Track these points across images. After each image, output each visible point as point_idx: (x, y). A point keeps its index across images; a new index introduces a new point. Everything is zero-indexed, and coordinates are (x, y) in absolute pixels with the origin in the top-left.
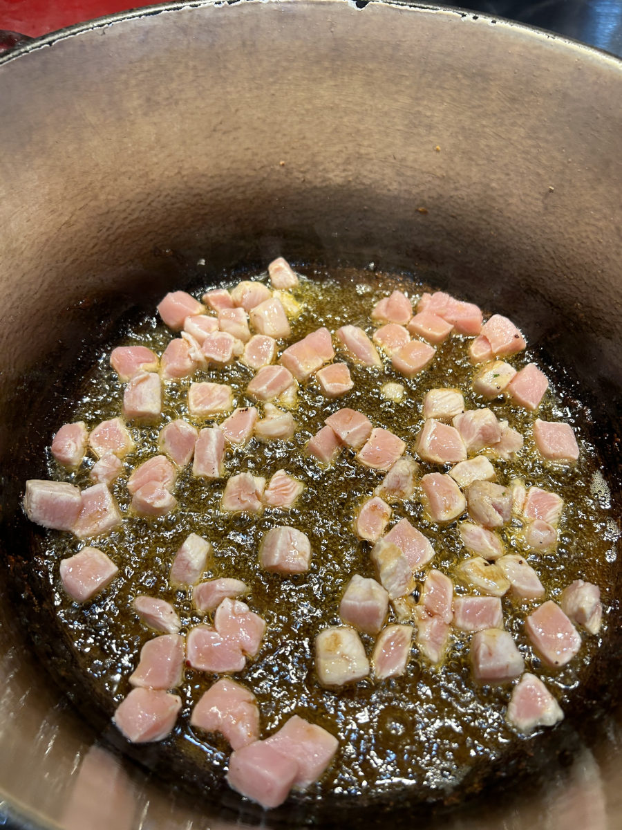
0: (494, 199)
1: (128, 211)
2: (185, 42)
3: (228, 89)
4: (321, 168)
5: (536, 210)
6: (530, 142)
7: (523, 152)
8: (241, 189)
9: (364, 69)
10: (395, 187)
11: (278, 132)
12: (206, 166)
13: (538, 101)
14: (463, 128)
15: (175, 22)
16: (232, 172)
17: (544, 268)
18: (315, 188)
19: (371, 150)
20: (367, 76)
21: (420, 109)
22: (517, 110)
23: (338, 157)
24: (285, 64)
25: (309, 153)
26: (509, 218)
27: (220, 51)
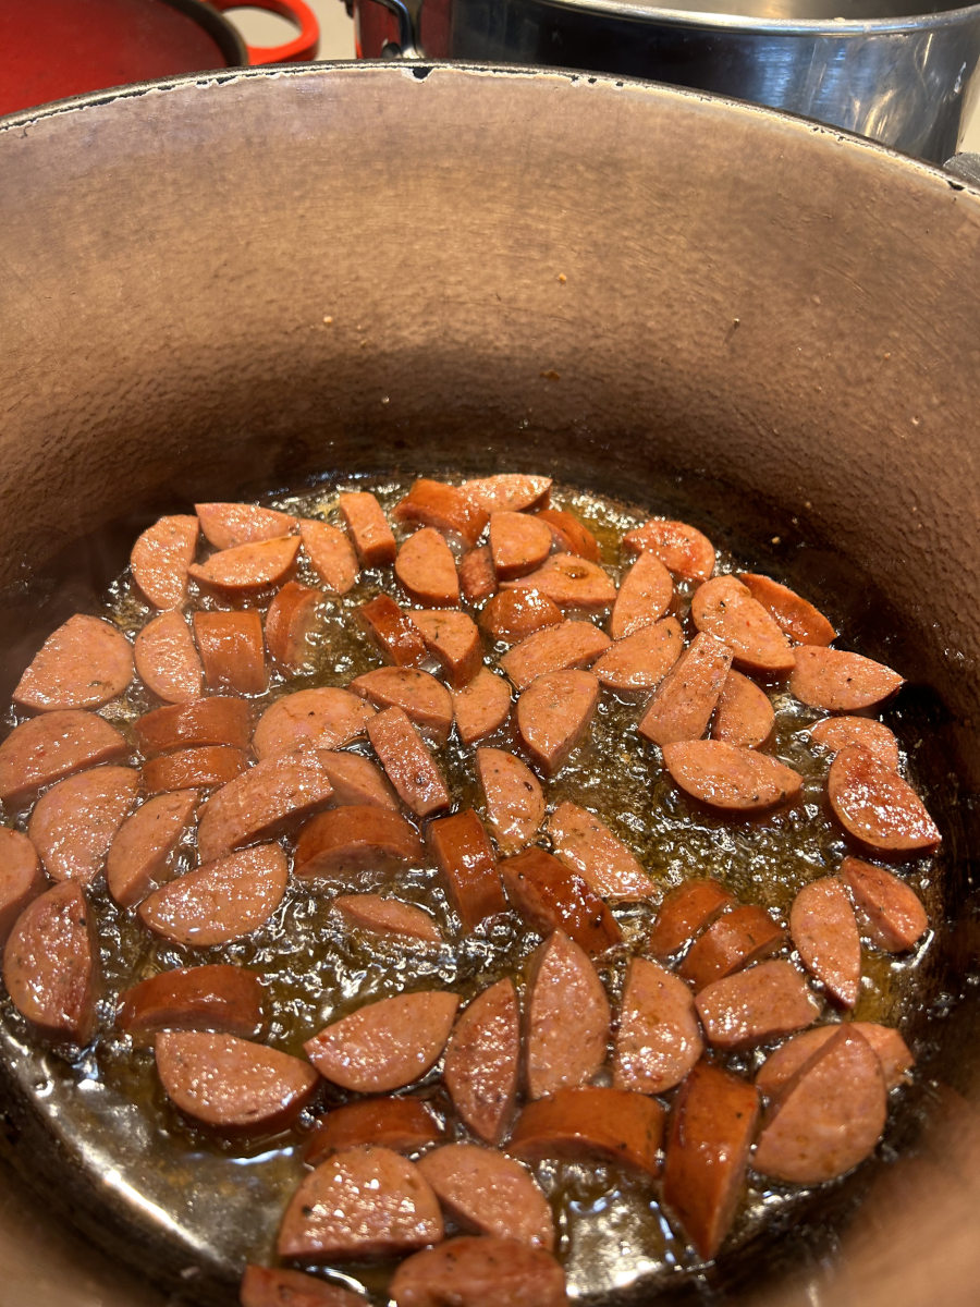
0: (654, 346)
1: (90, 409)
2: (156, 144)
3: (231, 213)
4: (389, 323)
5: (719, 354)
6: (696, 255)
7: (689, 271)
8: (268, 365)
9: (436, 168)
10: (505, 342)
11: (315, 273)
12: (208, 331)
13: (698, 195)
14: (595, 244)
15: (136, 114)
16: (251, 340)
17: (742, 441)
18: (383, 354)
19: (462, 289)
20: (444, 178)
23: (412, 304)
24: (315, 169)
25: (369, 300)
26: (681, 371)
27: (213, 155)
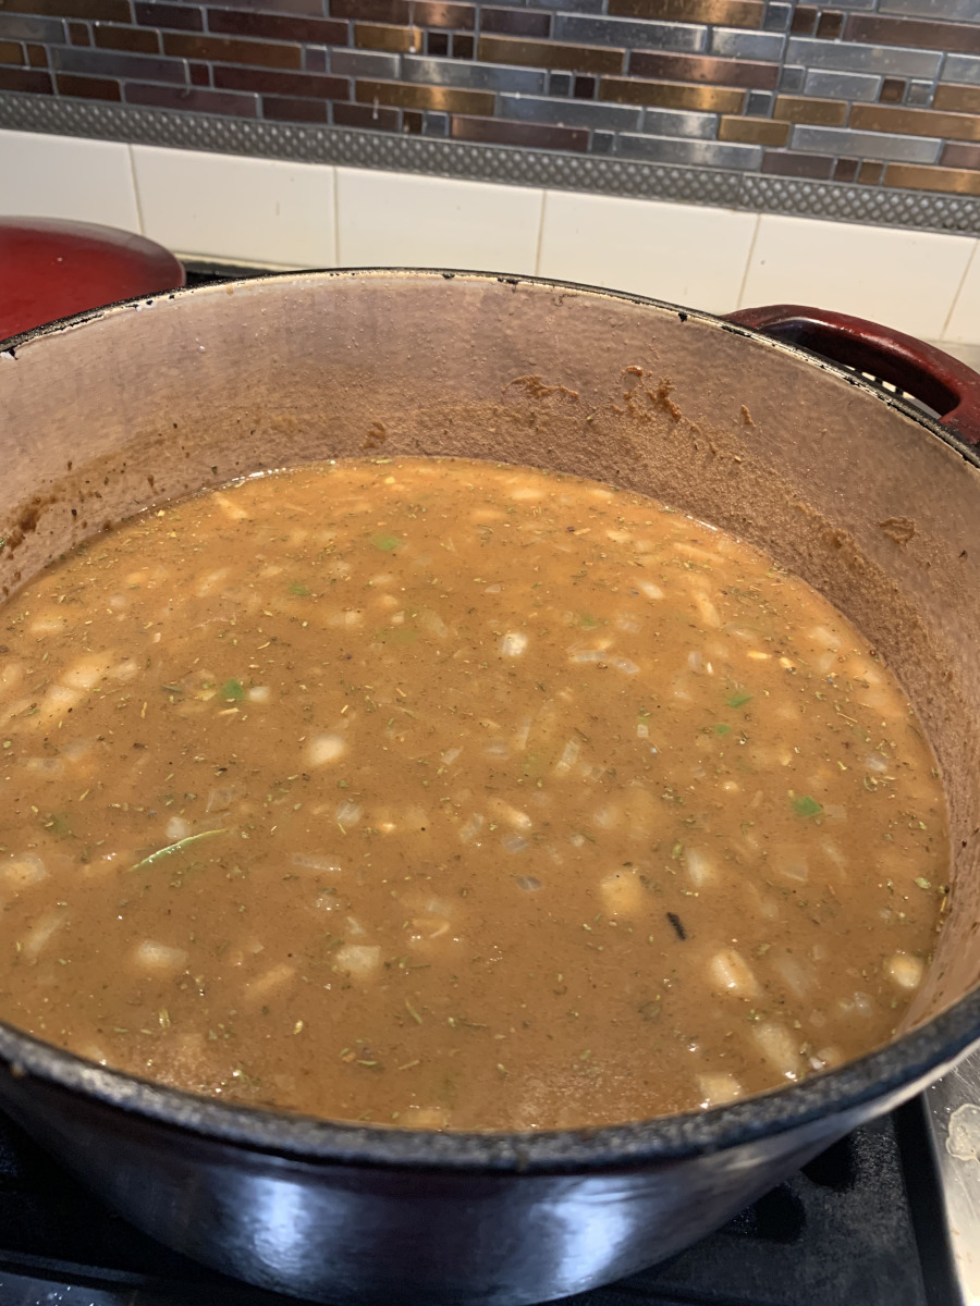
9: (53, 422)
13: (262, 351)
20: (62, 427)
21: (138, 429)
22: (246, 371)
